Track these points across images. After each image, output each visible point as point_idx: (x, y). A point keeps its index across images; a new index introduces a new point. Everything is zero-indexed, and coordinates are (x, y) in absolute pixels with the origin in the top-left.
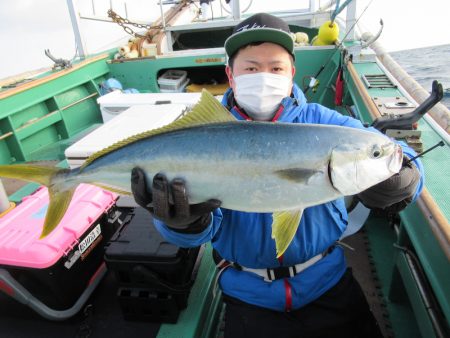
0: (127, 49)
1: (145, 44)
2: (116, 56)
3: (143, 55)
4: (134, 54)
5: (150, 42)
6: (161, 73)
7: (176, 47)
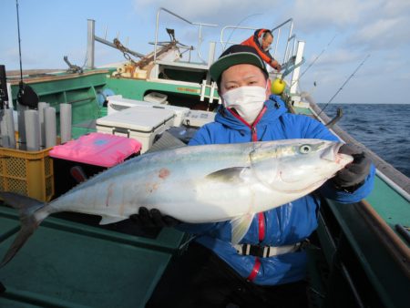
0: (123, 70)
1: (137, 70)
2: (114, 74)
3: (135, 76)
4: (128, 75)
5: (141, 68)
6: (148, 92)
7: (161, 76)
